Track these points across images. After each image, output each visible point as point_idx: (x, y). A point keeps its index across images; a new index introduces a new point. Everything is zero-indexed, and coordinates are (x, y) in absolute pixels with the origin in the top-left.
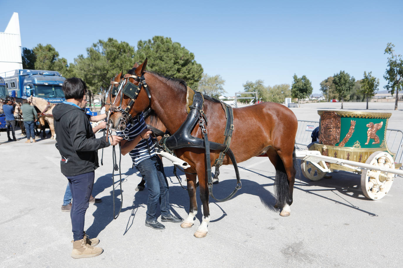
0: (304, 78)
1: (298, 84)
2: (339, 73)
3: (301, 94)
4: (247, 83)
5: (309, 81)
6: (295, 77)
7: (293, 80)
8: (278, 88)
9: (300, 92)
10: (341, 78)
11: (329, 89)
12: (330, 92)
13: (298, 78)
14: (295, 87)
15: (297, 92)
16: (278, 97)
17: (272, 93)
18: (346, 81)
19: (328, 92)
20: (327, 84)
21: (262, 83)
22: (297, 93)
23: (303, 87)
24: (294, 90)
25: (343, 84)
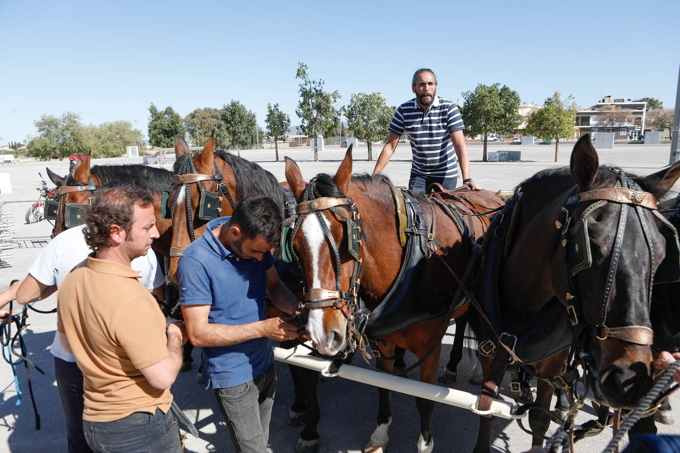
0: (169, 111)
1: (159, 121)
2: (230, 104)
3: (168, 140)
4: (43, 119)
5: (179, 116)
6: (153, 110)
7: (150, 114)
8: (110, 128)
9: (165, 137)
10: (234, 113)
11: (199, 129)
12: (200, 134)
13: (158, 112)
14: (155, 128)
15: (159, 136)
16: (111, 145)
17: (100, 138)
18: (241, 118)
19: (197, 134)
20: (193, 121)
21: (77, 120)
22: (160, 138)
23: (170, 127)
24: (154, 132)
25: (238, 123)
